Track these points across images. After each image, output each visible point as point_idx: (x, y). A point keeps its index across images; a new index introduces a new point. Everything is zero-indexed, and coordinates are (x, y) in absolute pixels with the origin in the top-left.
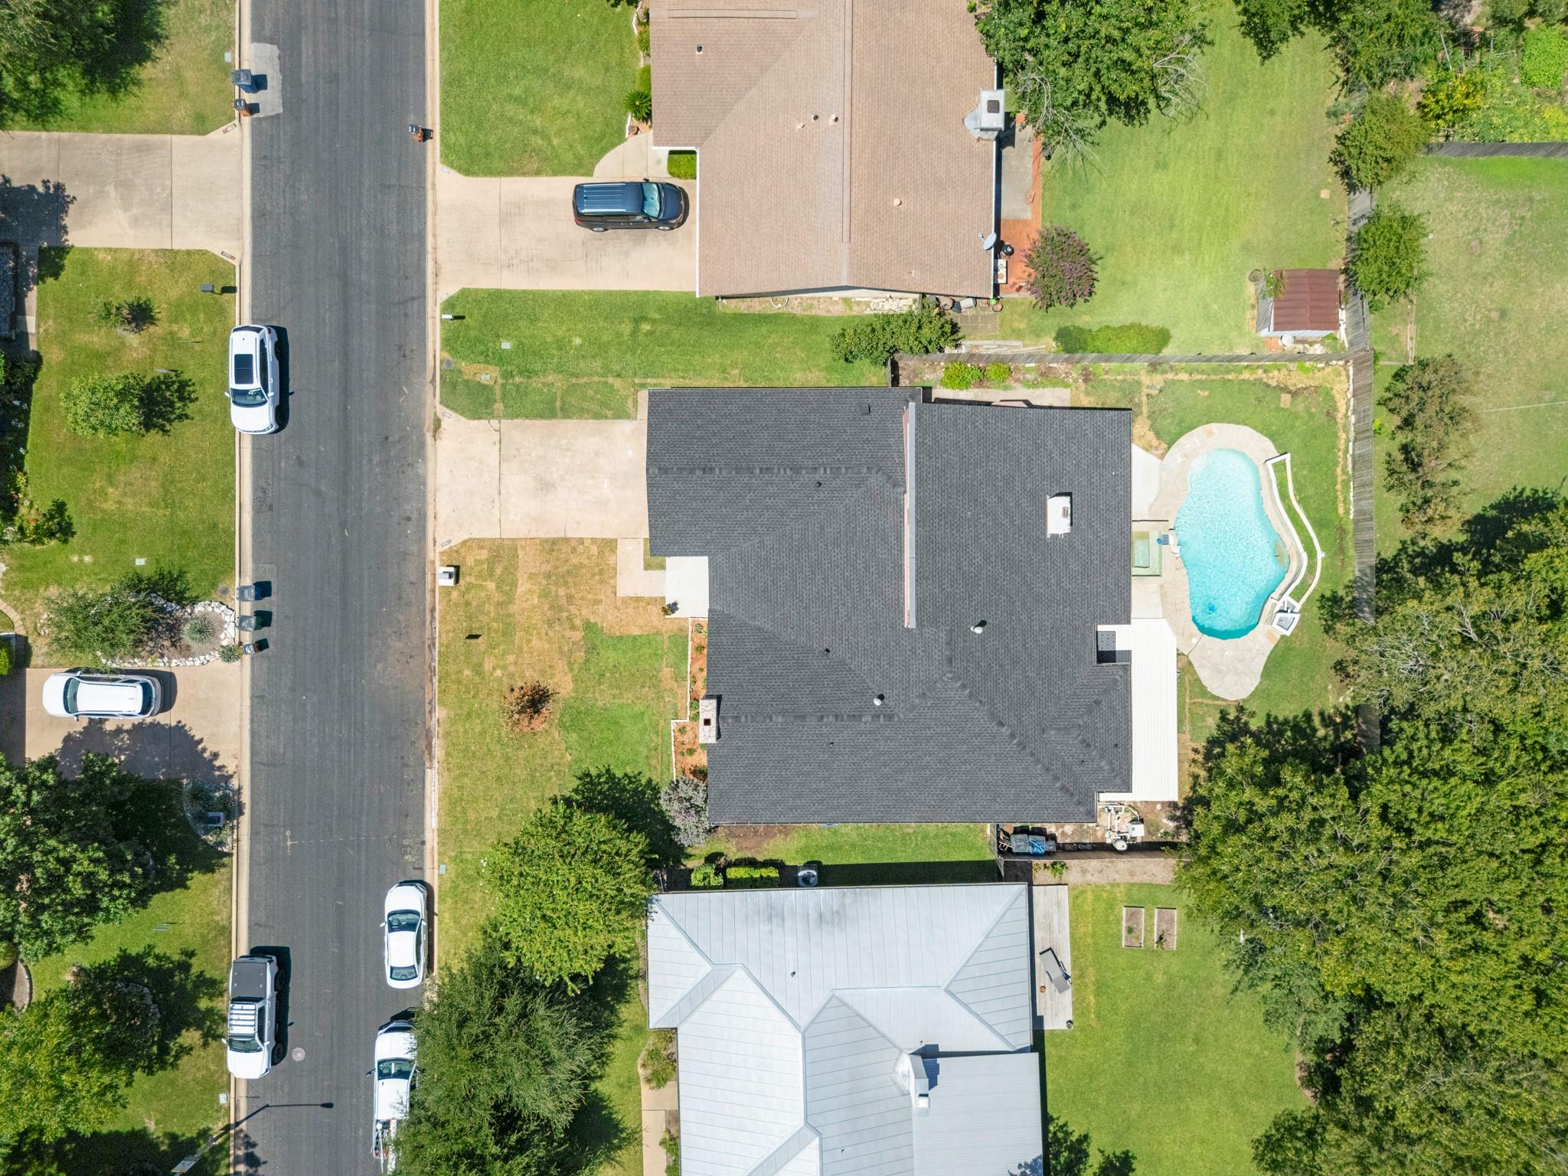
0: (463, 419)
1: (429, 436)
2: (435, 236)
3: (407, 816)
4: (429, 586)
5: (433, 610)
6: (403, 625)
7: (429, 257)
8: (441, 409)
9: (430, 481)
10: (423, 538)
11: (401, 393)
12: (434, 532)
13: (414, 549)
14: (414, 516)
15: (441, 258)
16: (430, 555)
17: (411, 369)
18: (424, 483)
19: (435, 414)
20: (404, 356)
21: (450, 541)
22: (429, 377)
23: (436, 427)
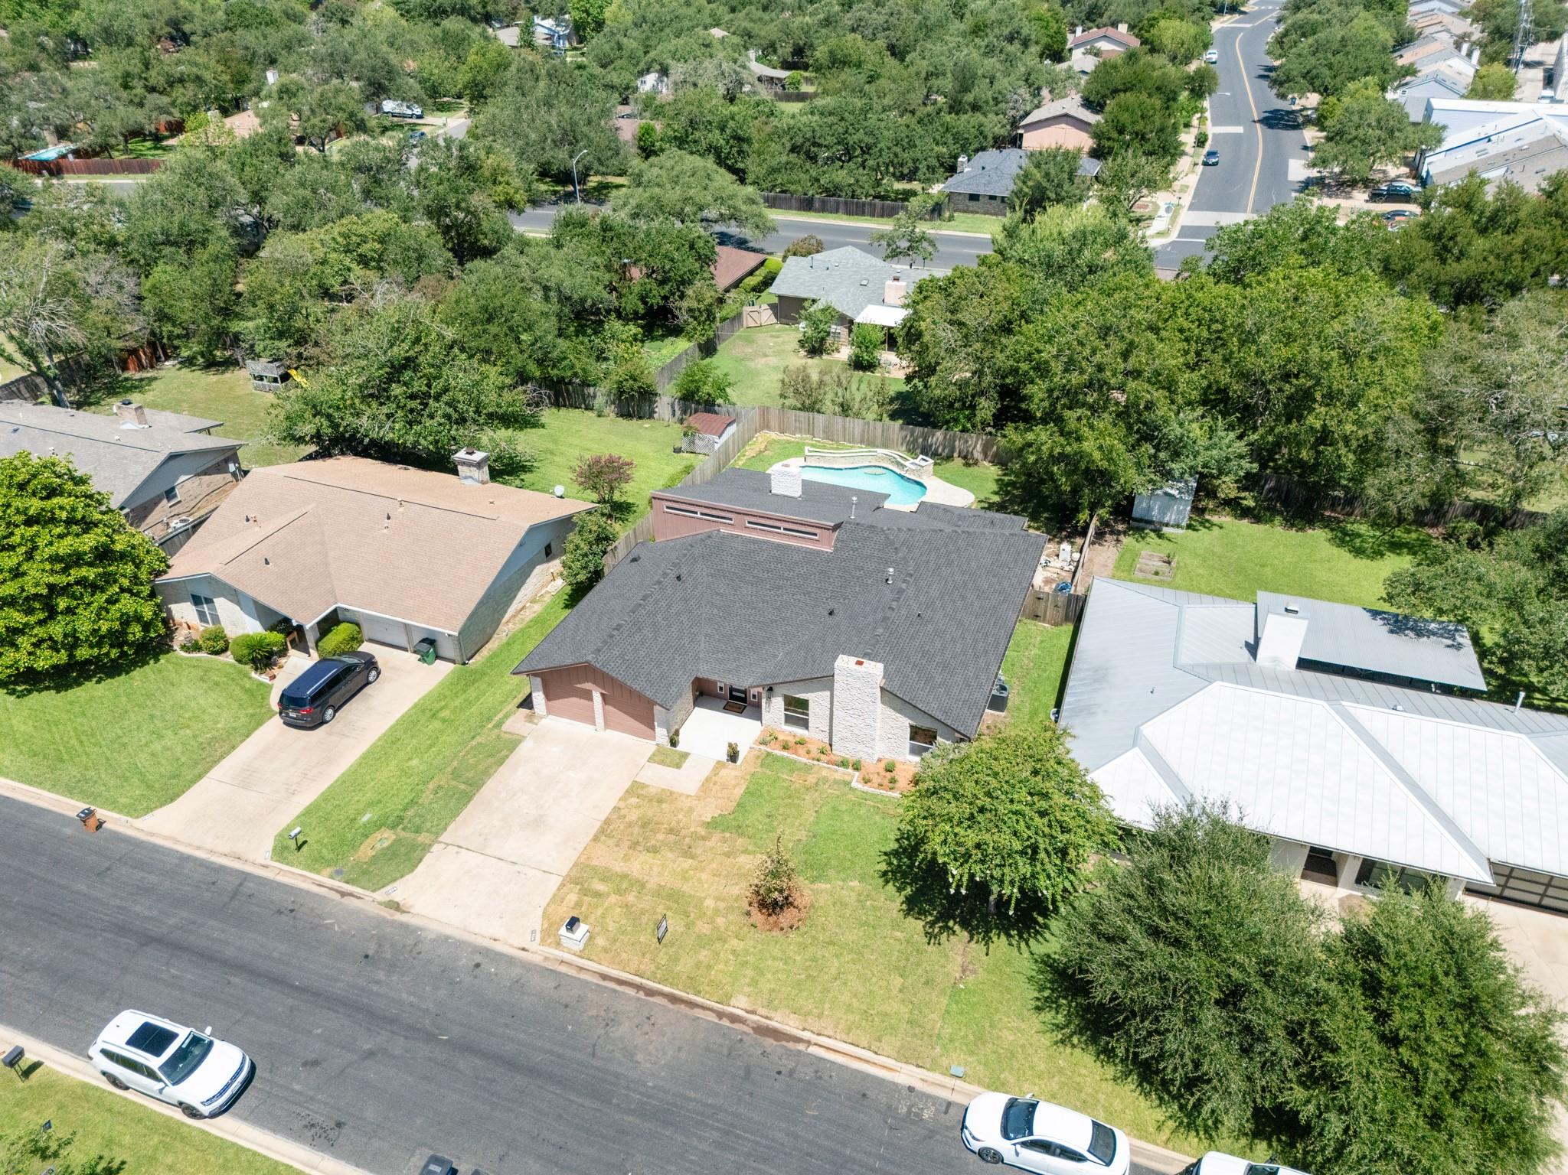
0: (409, 877)
1: (399, 917)
2: (198, 848)
3: (864, 1095)
4: (573, 972)
5: (605, 977)
6: (602, 1013)
7: (214, 859)
8: (380, 895)
9: (448, 931)
10: (510, 960)
11: (331, 926)
12: (511, 946)
13: (516, 972)
14: (478, 959)
15: (226, 850)
16: (537, 959)
17: (312, 909)
18: (447, 938)
19: (380, 903)
20: (292, 911)
21: (534, 932)
22: (337, 897)
23: (396, 907)
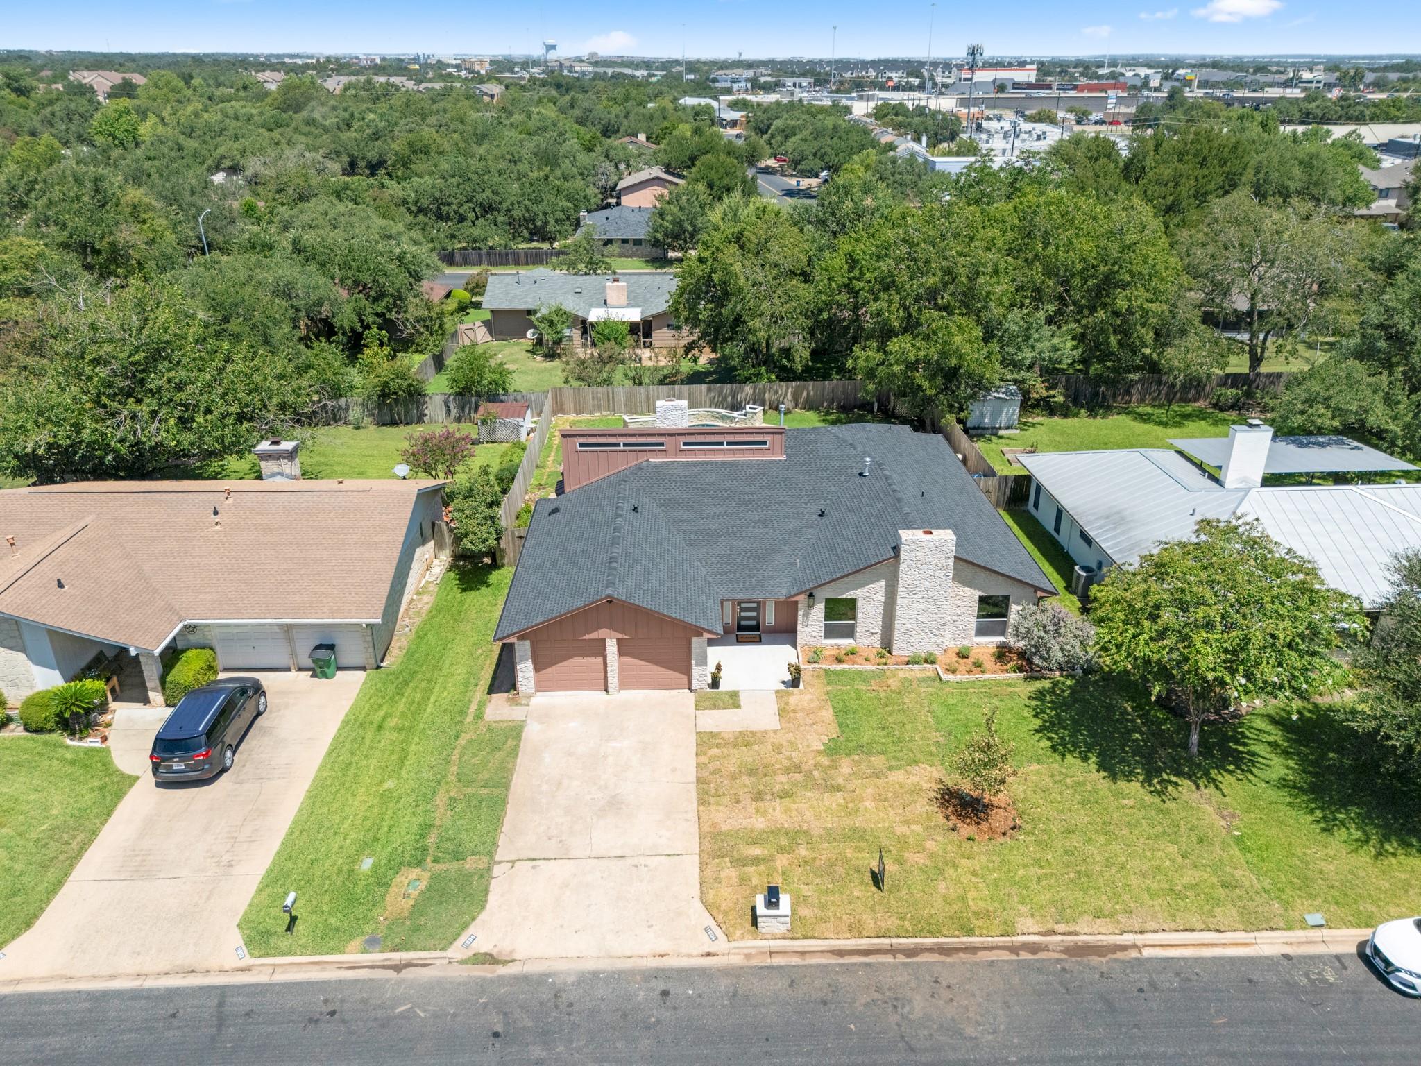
0: (483, 916)
1: (502, 970)
2: (113, 977)
3: (1250, 981)
4: (795, 961)
5: (841, 953)
6: (876, 996)
7: (150, 983)
8: (456, 951)
9: (591, 965)
10: (704, 972)
11: (408, 1016)
12: (690, 956)
13: (724, 984)
14: (661, 986)
15: (163, 965)
16: (736, 960)
17: (364, 1001)
18: (595, 974)
19: (463, 962)
20: (332, 1013)
21: (707, 929)
22: (391, 974)
23: (489, 959)
